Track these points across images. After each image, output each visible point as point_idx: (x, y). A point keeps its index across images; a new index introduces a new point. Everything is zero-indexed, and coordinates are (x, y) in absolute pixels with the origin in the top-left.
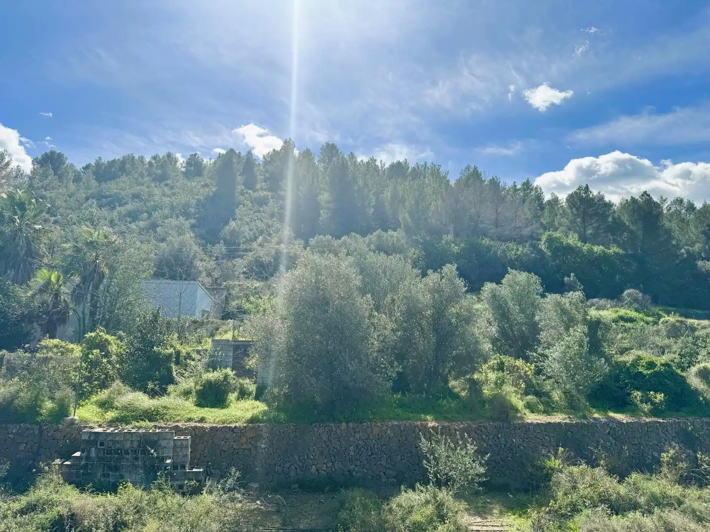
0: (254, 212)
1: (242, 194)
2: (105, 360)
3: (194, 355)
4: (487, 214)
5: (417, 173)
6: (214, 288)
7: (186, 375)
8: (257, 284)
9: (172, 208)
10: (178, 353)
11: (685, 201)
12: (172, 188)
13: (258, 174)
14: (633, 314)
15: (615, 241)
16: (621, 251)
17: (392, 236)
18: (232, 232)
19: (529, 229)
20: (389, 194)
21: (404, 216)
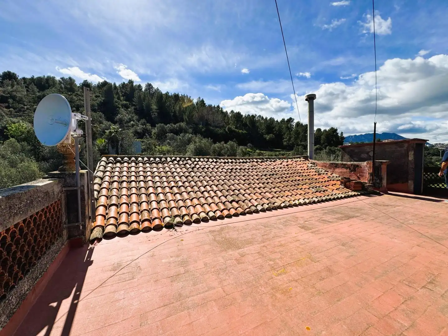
5: (183, 99)
15: (245, 129)
16: (246, 132)
18: (120, 119)
19: (222, 124)
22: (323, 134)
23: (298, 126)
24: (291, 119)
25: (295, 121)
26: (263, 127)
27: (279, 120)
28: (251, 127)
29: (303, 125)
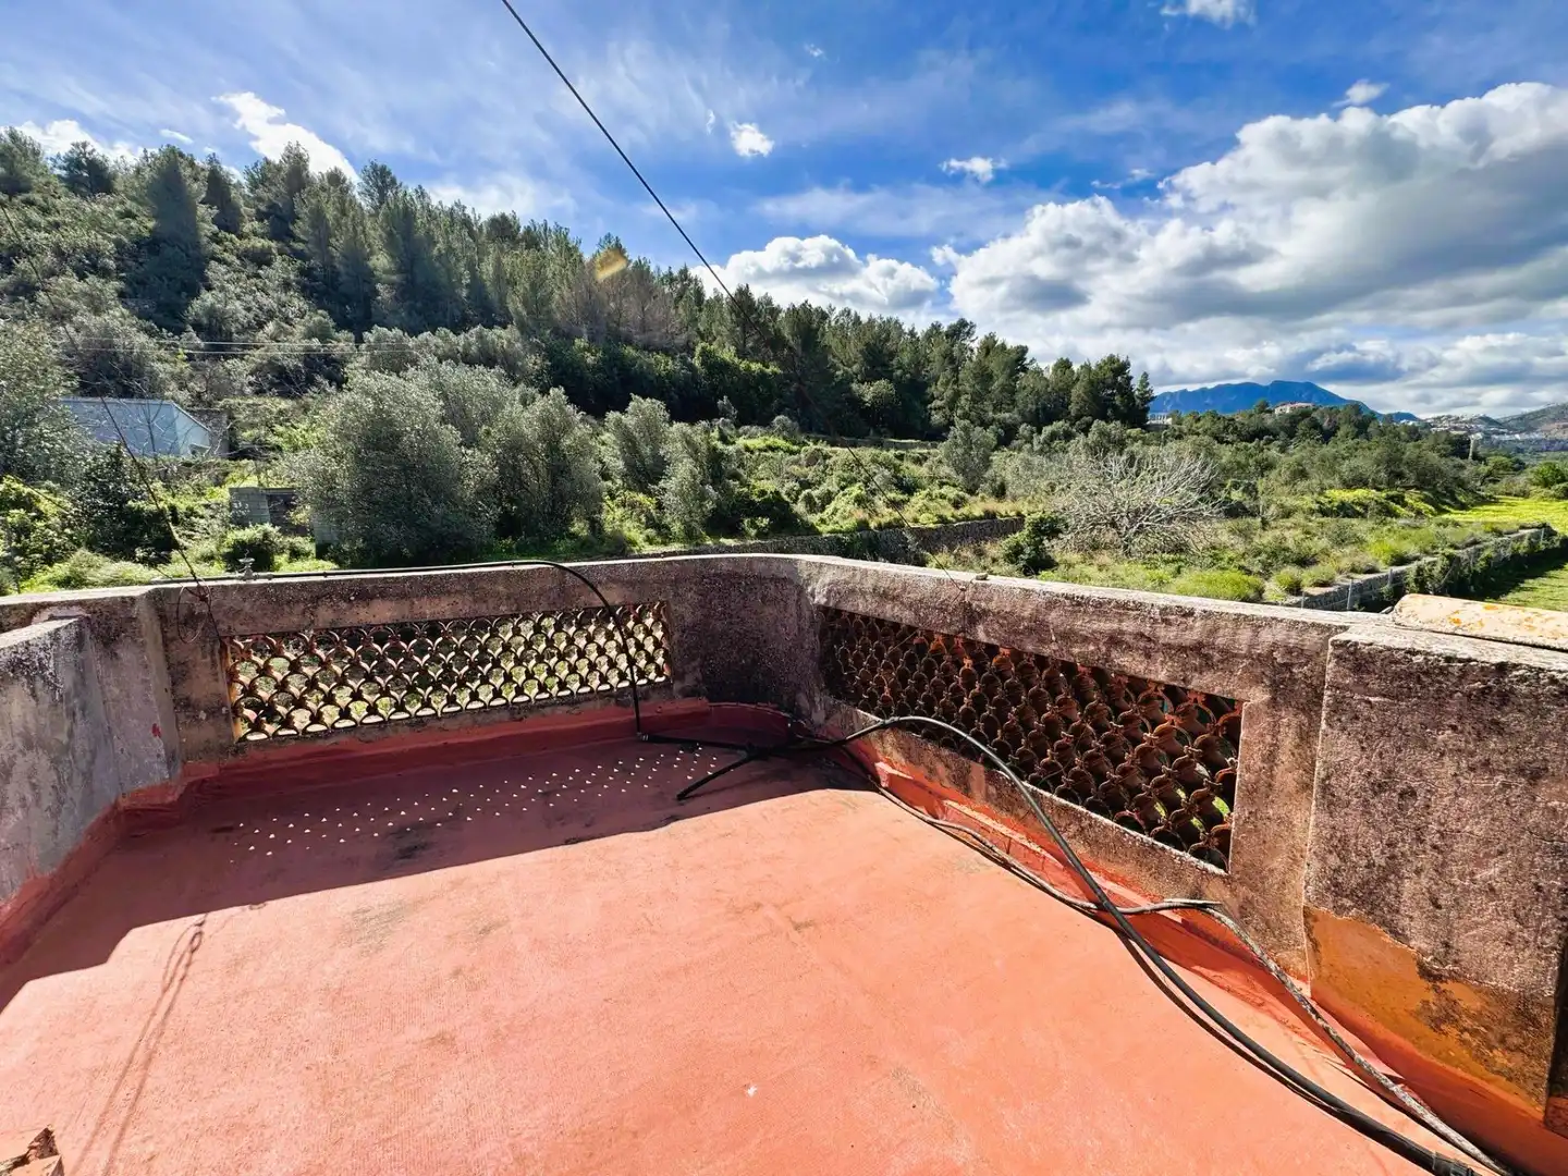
0: (248, 277)
1: (215, 239)
2: (40, 524)
3: (201, 511)
4: (632, 311)
5: (532, 240)
6: (202, 408)
7: (197, 536)
8: (285, 404)
9: (59, 253)
10: (173, 509)
11: (853, 313)
12: (45, 211)
13: (242, 202)
14: (781, 442)
15: (776, 358)
16: (779, 371)
17: (500, 337)
18: (211, 312)
19: (684, 336)
20: (491, 268)
21: (515, 304)
22: (1078, 379)
23: (988, 353)
24: (963, 323)
25: (980, 334)
26: (854, 350)
27: (921, 329)
28: (799, 350)
29: (1008, 347)
